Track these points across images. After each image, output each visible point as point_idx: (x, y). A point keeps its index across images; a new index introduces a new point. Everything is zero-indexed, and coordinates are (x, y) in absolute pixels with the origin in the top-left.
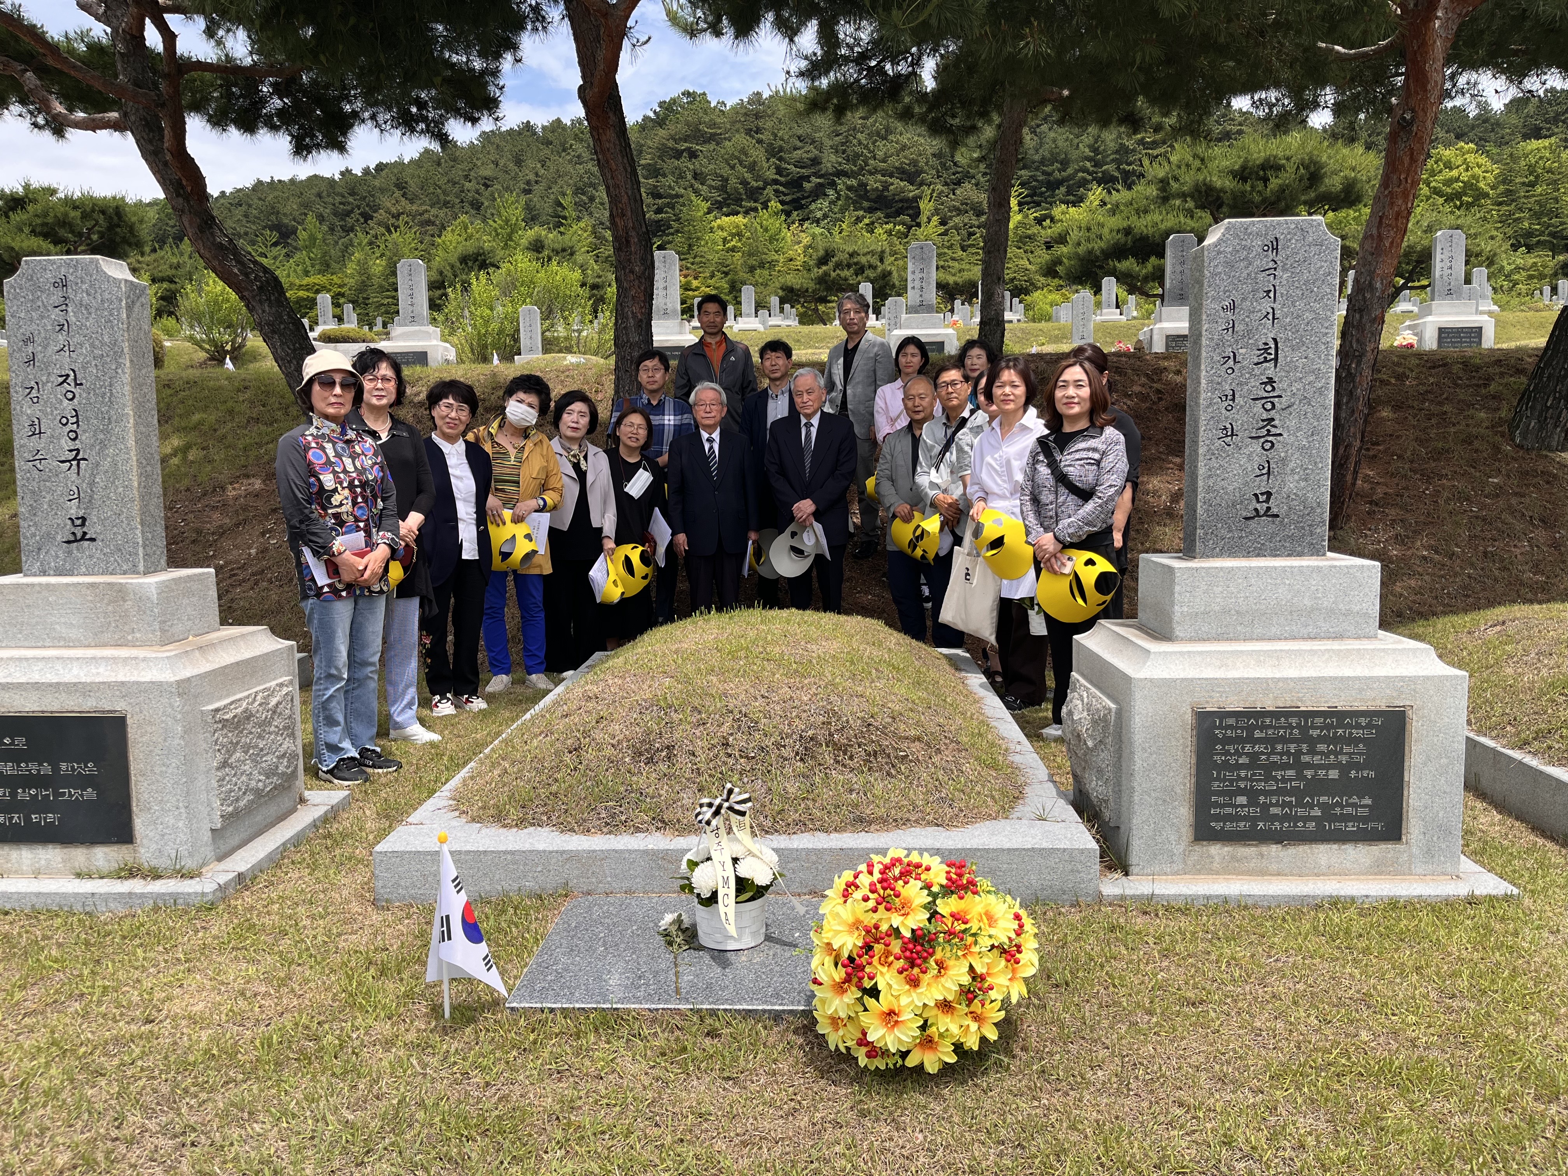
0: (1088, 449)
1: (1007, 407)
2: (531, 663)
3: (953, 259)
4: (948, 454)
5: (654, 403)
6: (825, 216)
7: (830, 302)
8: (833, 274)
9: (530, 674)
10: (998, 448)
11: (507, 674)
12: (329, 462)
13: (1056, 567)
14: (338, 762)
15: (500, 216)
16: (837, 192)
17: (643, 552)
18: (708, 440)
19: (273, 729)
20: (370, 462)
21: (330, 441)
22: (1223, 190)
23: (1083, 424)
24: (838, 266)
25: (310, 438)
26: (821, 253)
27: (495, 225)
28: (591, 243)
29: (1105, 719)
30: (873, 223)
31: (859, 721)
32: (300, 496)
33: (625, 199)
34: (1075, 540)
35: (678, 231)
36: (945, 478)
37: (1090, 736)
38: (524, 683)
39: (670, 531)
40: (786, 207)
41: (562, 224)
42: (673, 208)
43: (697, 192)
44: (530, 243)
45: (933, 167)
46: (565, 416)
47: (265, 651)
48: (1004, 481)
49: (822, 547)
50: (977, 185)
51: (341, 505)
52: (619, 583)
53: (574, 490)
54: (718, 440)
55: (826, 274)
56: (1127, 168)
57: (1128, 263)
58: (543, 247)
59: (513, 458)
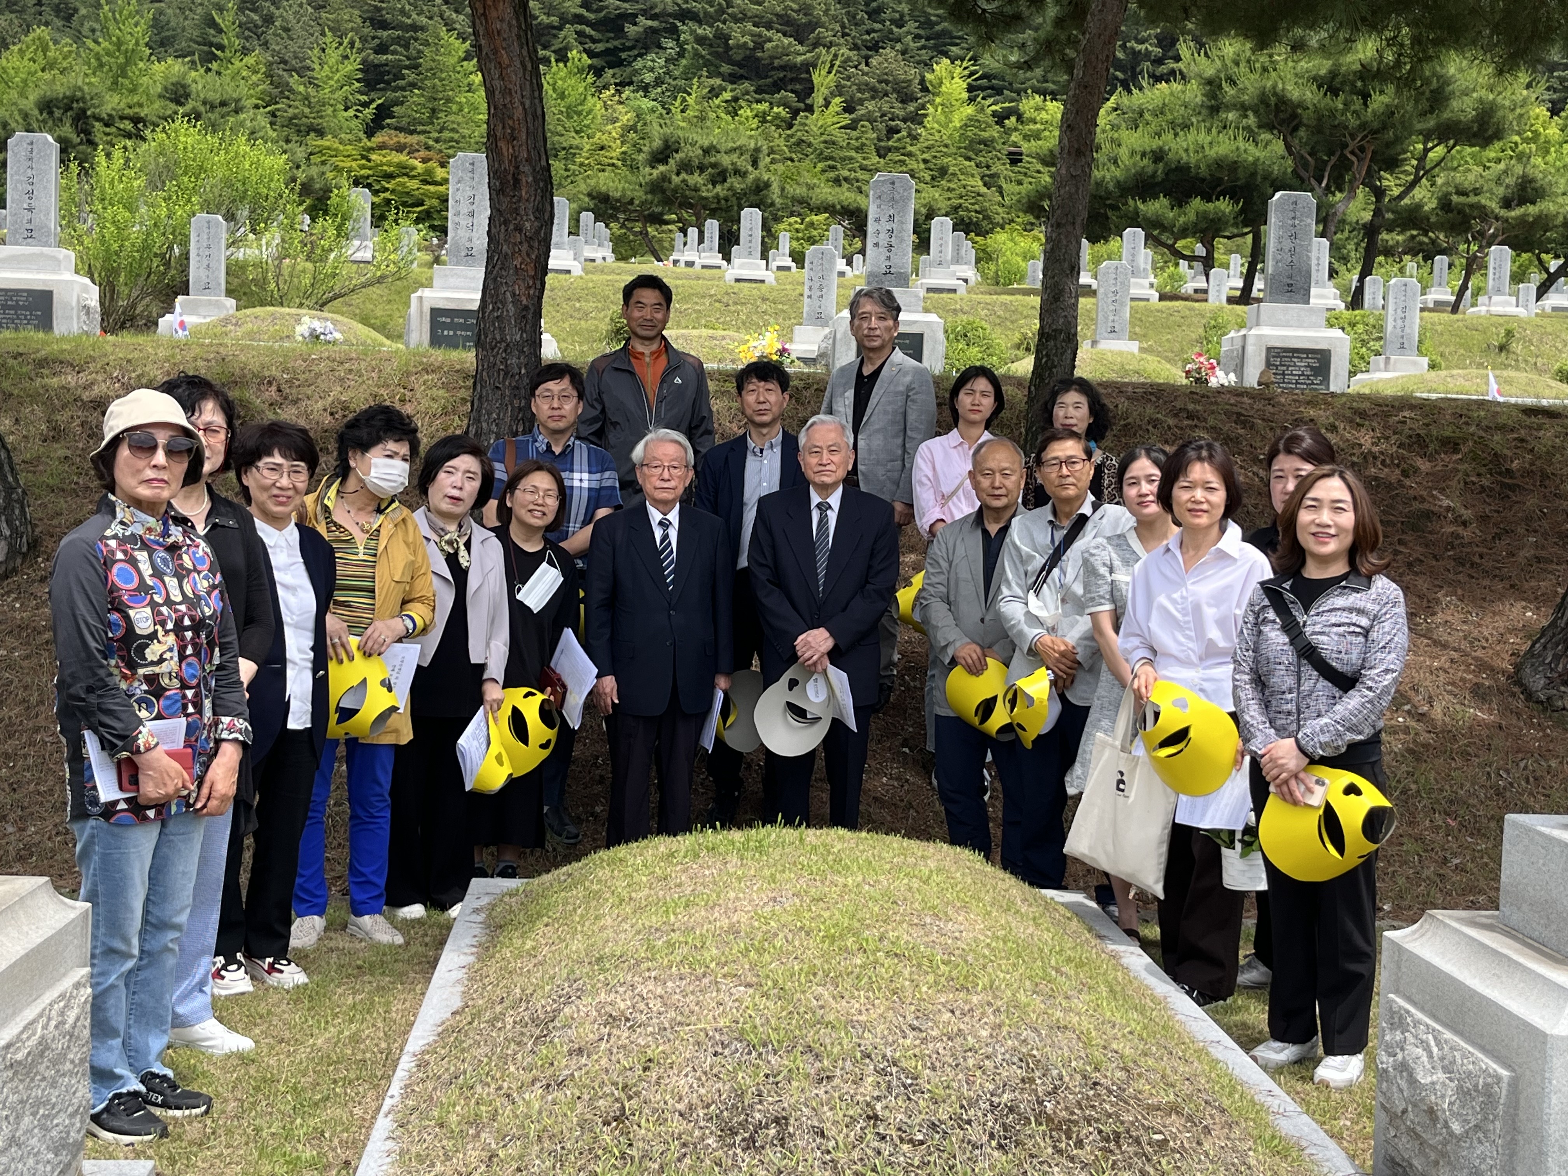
0: (1351, 610)
1: (1197, 521)
2: (362, 897)
3: (863, 168)
4: (1056, 572)
5: (557, 450)
6: (658, 82)
7: (667, 223)
8: (676, 180)
9: (359, 914)
10: (1180, 584)
11: (320, 914)
12: (143, 588)
13: (1298, 794)
14: (112, 1100)
15: (108, 36)
16: (680, 45)
17: (543, 701)
18: (661, 523)
19: (68, 1066)
20: (205, 584)
21: (145, 546)
22: (1301, 105)
23: (1339, 568)
24: (685, 167)
25: (113, 543)
26: (657, 143)
27: (97, 48)
28: (263, 92)
29: (1488, 1093)
30: (736, 99)
31: (1078, 1077)
32: (93, 644)
33: (518, 113)
34: (1329, 753)
35: (413, 85)
36: (1052, 607)
37: (1457, 1115)
38: (344, 927)
39: (596, 671)
40: (595, 61)
41: (215, 58)
42: (407, 47)
43: (450, 26)
44: (166, 89)
45: (835, 18)
46: (442, 475)
47: (60, 925)
48: (1189, 638)
49: (838, 707)
50: (904, 53)
51: (161, 660)
52: (505, 758)
53: (447, 599)
54: (676, 523)
55: (664, 178)
56: (1139, 47)
57: (1157, 205)
58: (187, 96)
59: (361, 550)
